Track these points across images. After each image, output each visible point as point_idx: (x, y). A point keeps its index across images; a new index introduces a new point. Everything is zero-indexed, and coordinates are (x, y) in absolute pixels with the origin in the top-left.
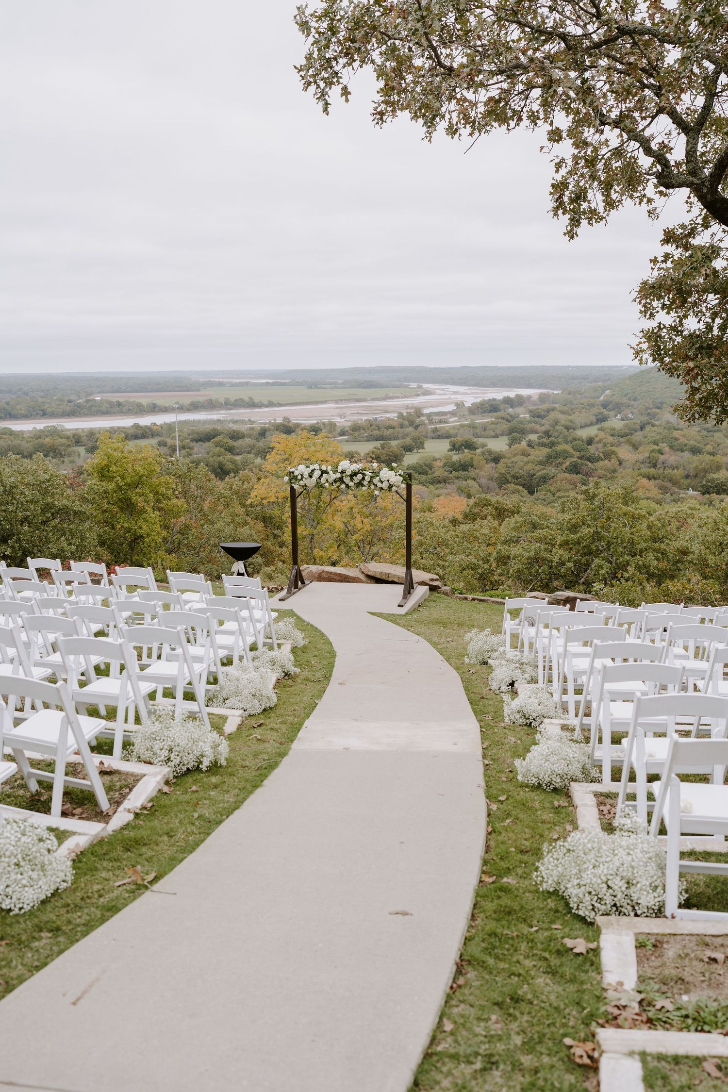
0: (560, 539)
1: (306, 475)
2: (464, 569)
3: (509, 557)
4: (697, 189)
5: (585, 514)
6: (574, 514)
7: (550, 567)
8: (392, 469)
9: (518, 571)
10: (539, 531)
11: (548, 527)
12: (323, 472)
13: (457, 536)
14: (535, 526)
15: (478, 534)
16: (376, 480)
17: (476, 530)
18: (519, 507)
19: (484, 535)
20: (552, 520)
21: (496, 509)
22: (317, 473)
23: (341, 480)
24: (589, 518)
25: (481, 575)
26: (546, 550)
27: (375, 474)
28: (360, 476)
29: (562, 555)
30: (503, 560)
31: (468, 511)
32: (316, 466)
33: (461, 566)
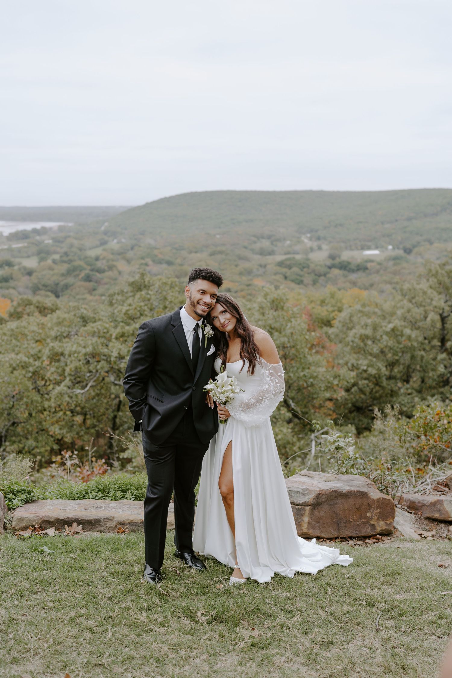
0: (115, 333)
2: (14, 369)
3: (62, 354)
5: (142, 304)
6: (130, 305)
7: (109, 362)
9: (76, 368)
10: (91, 324)
11: (100, 320)
13: (5, 334)
14: (85, 321)
15: (26, 332)
17: (25, 327)
18: (57, 305)
19: (33, 331)
20: (102, 313)
21: (37, 307)
24: (146, 308)
25: (34, 373)
26: (102, 344)
29: (120, 349)
30: (56, 357)
31: (12, 310)
33: (11, 365)
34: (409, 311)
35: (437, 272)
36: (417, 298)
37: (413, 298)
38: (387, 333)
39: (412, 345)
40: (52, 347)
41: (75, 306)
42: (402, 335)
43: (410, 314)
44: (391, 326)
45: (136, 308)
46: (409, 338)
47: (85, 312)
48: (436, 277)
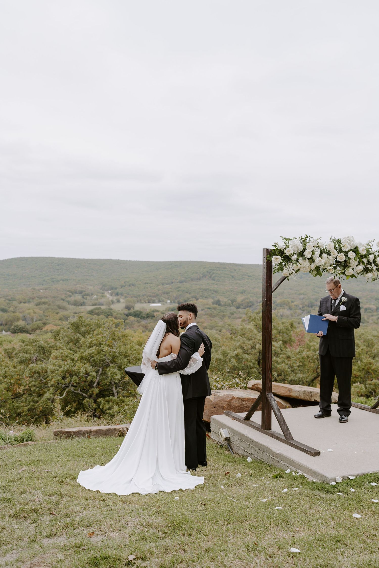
7: (79, 377)
34: (244, 343)
35: (255, 318)
36: (247, 334)
37: (244, 334)
38: (233, 357)
39: (249, 364)
40: (33, 367)
41: (34, 339)
42: (242, 358)
43: (245, 345)
44: (236, 352)
45: (97, 340)
46: (247, 360)
47: (43, 343)
48: (255, 321)
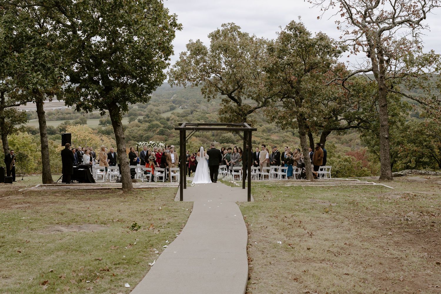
1: (142, 145)
4: (228, 95)
8: (162, 143)
12: (146, 144)
16: (158, 145)
22: (144, 144)
23: (150, 146)
27: (158, 144)
28: (155, 145)
32: (144, 142)
